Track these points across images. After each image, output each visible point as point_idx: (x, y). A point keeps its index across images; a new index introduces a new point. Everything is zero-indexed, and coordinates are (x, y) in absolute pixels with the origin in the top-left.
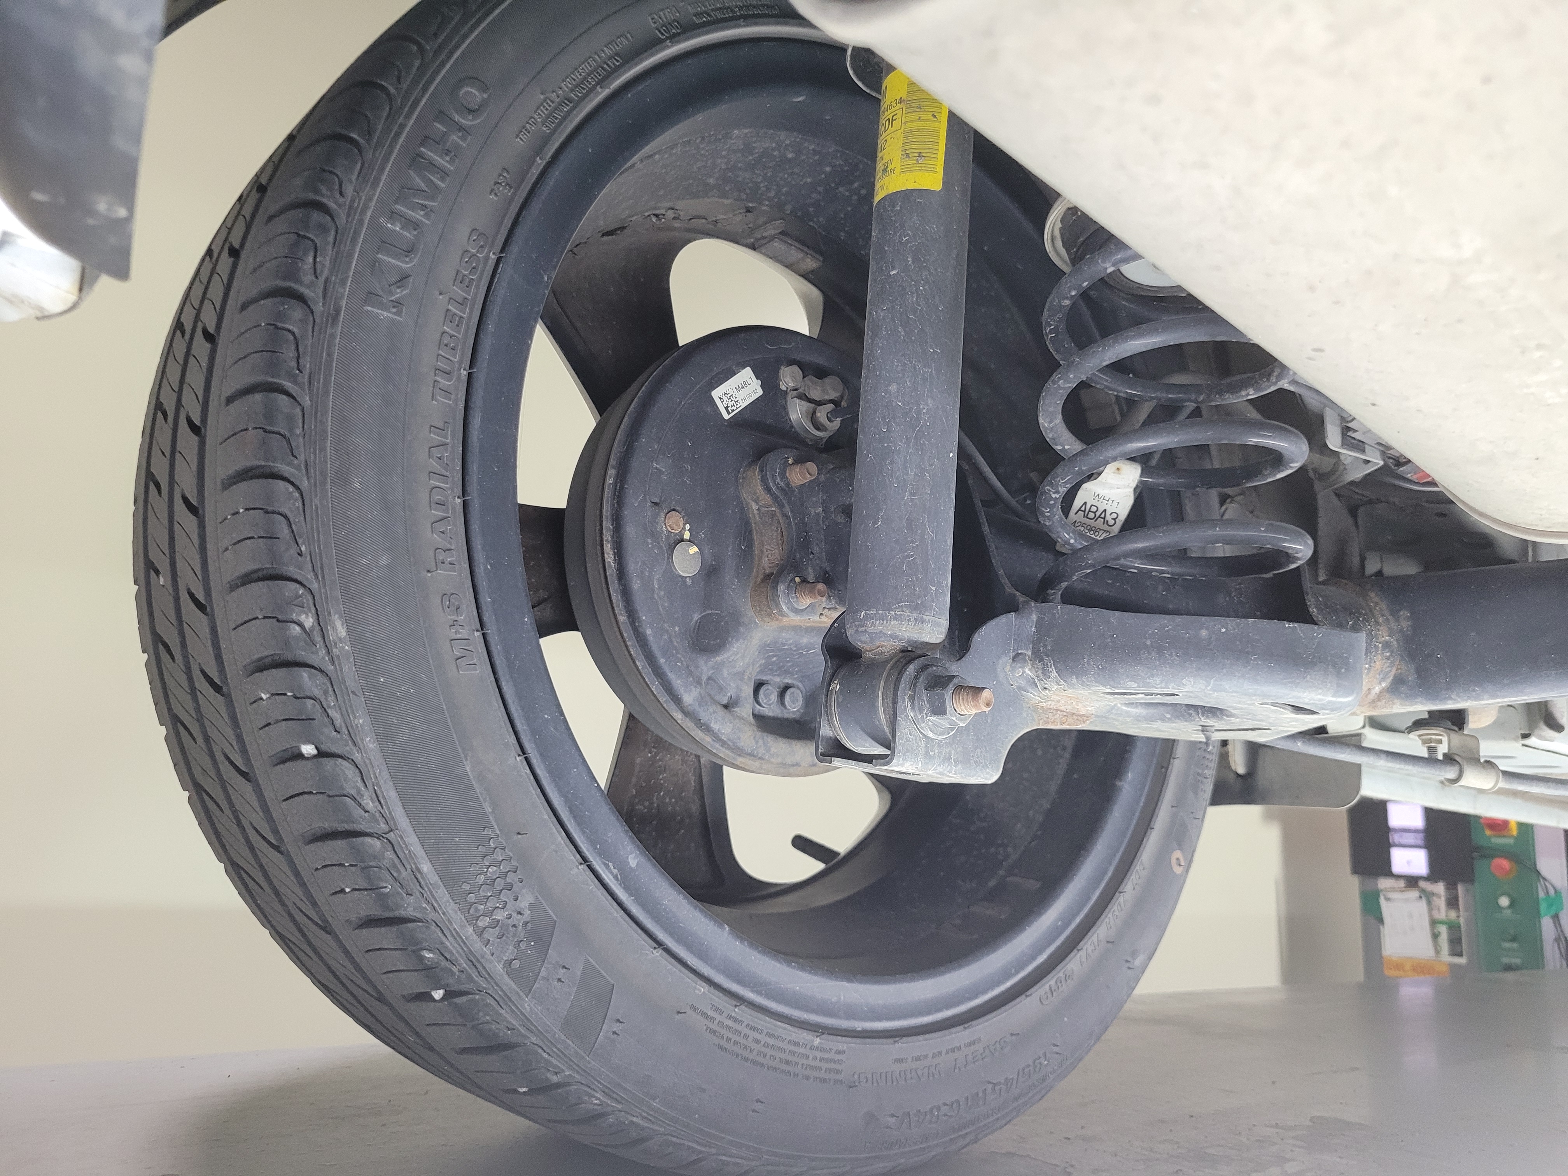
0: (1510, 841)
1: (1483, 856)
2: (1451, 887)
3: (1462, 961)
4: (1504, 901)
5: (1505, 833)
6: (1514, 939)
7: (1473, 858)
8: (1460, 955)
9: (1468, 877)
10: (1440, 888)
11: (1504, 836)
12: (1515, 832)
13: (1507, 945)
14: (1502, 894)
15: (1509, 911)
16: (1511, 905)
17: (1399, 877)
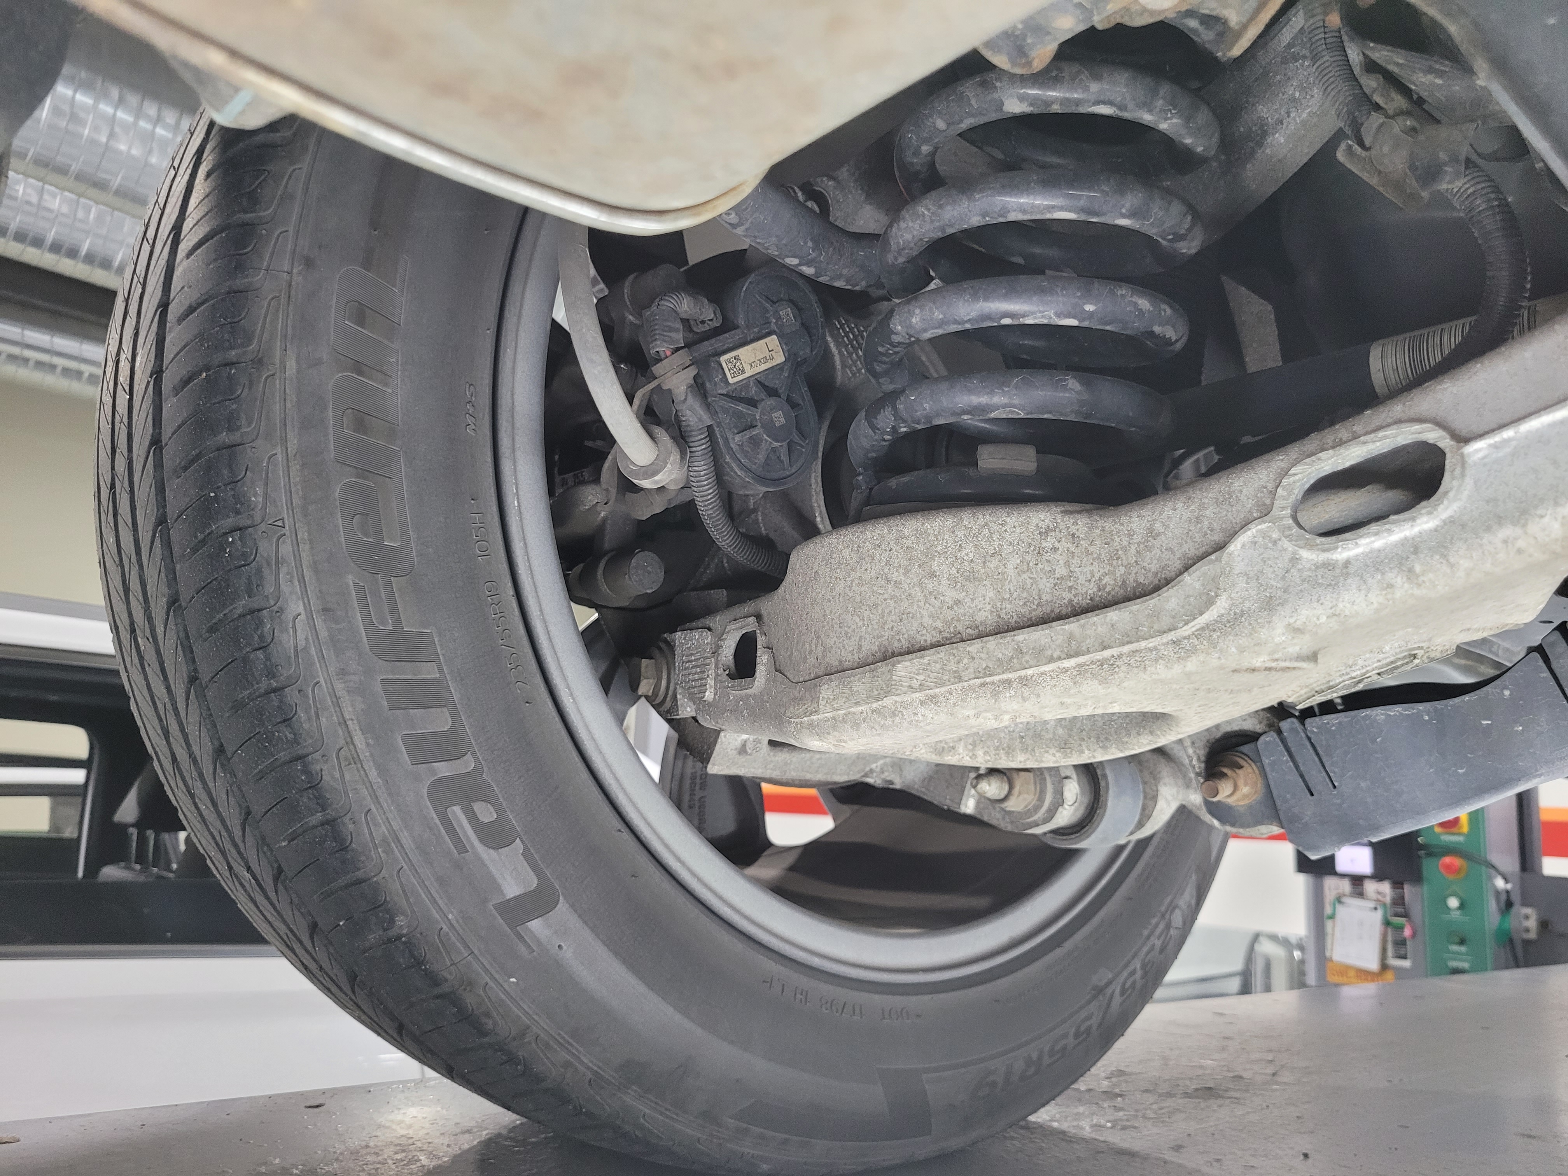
0: (1461, 839)
1: (1430, 854)
2: (1397, 884)
3: (1406, 964)
4: (1453, 903)
5: (1455, 830)
6: (1462, 942)
7: (1420, 857)
8: (1404, 957)
9: (1417, 878)
10: (1386, 887)
11: (1454, 834)
12: (1465, 829)
13: (1455, 948)
14: (1451, 895)
15: (1458, 913)
16: (1462, 906)
17: (1343, 876)
